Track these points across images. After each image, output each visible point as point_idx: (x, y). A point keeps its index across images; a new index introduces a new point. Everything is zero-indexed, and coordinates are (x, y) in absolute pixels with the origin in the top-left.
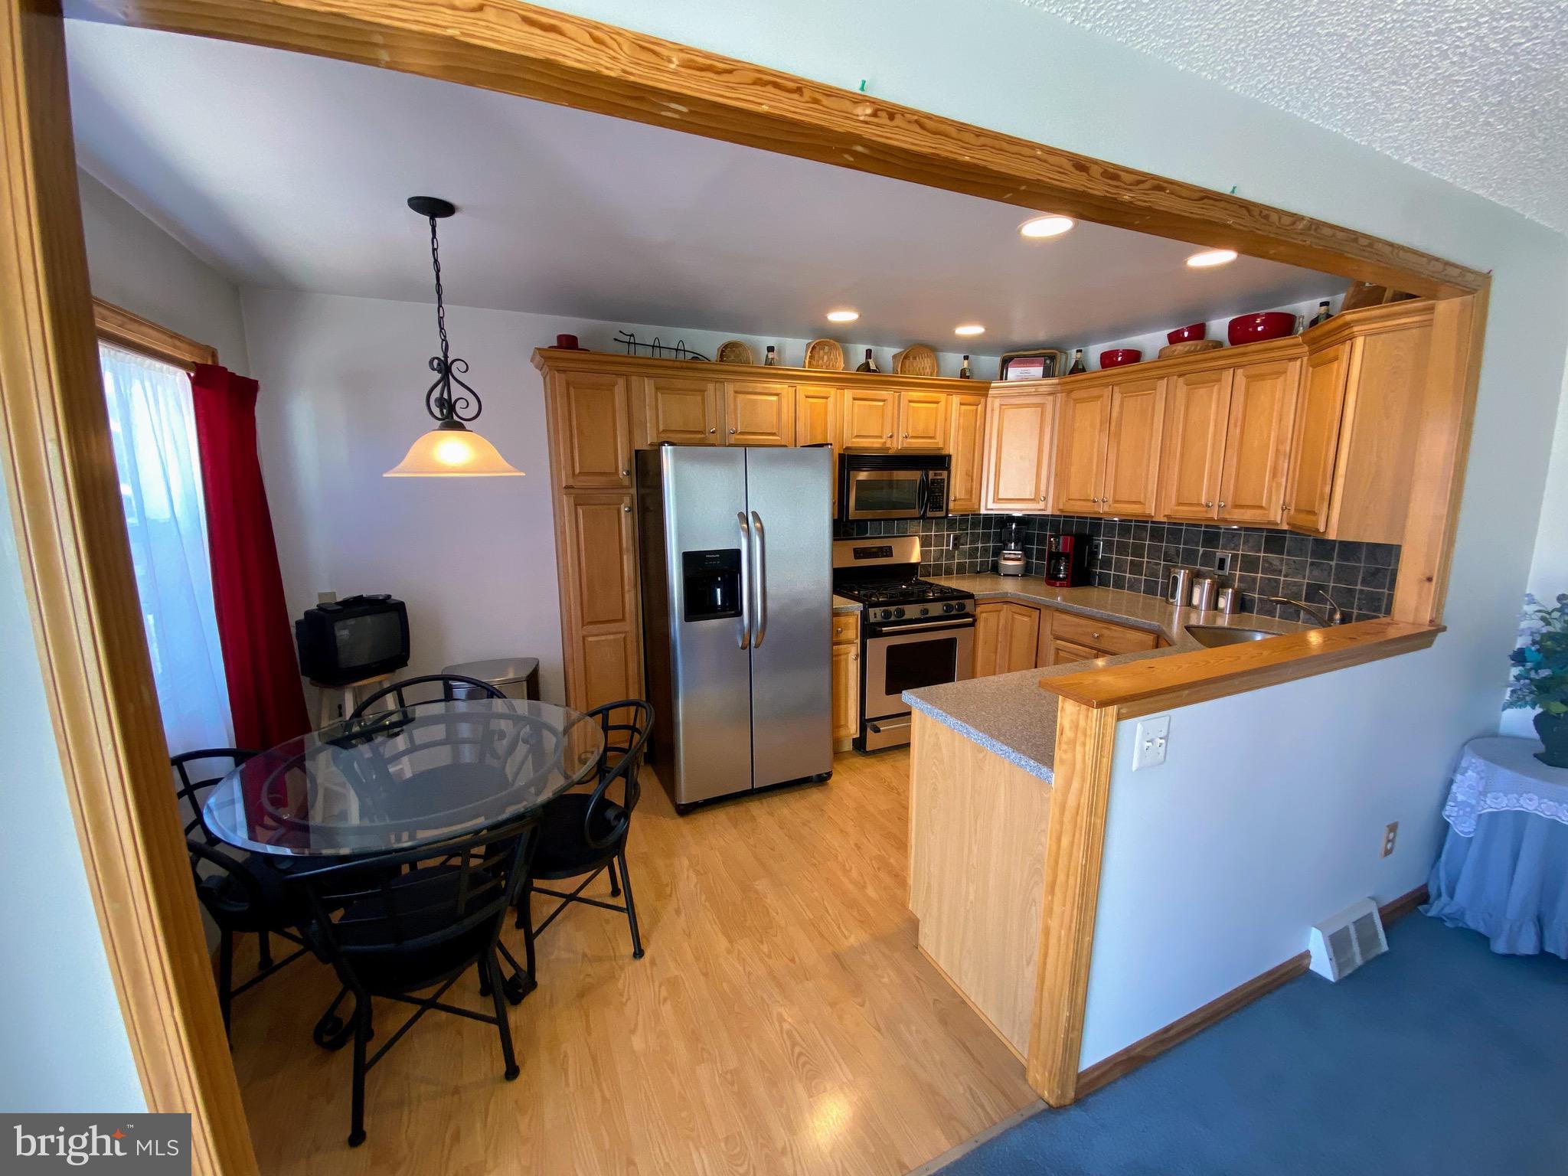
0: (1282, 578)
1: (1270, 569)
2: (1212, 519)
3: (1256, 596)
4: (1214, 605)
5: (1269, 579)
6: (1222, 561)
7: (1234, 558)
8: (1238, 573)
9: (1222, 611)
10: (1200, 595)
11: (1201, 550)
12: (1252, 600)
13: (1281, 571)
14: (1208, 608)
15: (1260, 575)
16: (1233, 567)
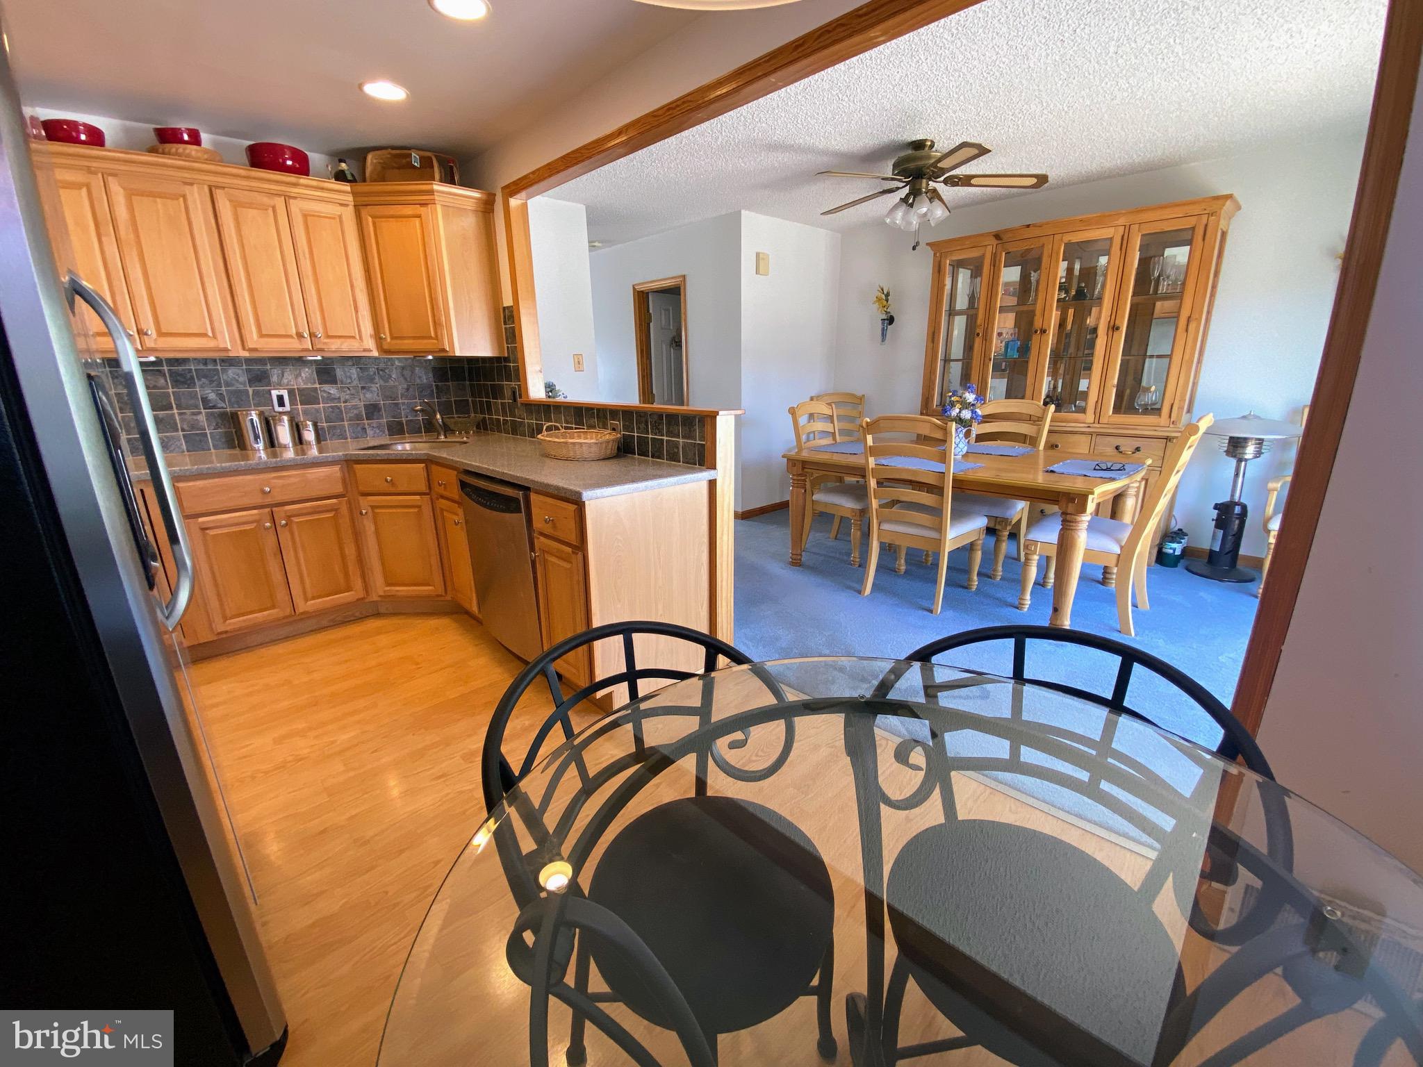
0: (343, 405)
1: (330, 398)
2: (307, 350)
3: (325, 424)
4: (299, 439)
5: (332, 407)
6: (280, 398)
7: (291, 392)
8: (299, 407)
9: (309, 443)
10: (284, 433)
11: (251, 391)
12: (323, 428)
13: (339, 398)
14: (295, 444)
15: (321, 405)
16: (292, 402)
